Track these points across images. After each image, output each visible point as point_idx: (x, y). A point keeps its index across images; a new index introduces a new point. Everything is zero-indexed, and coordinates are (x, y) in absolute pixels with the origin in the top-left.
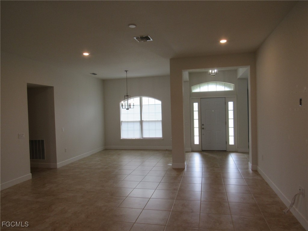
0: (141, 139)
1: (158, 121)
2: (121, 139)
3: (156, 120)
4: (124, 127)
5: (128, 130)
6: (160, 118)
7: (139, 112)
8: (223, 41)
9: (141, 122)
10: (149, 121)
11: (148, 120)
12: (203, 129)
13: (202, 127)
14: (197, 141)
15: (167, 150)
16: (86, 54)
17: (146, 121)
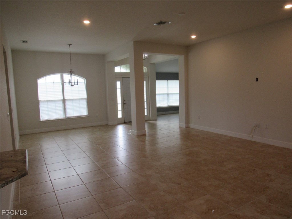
0: (65, 118)
1: (82, 99)
2: (41, 120)
3: (80, 98)
4: (43, 108)
5: (55, 110)
6: (85, 96)
7: (61, 90)
8: (193, 37)
9: (64, 101)
10: (72, 100)
11: (71, 98)
12: (125, 104)
13: (125, 102)
14: (120, 115)
15: (93, 126)
16: (87, 22)
17: (70, 100)
